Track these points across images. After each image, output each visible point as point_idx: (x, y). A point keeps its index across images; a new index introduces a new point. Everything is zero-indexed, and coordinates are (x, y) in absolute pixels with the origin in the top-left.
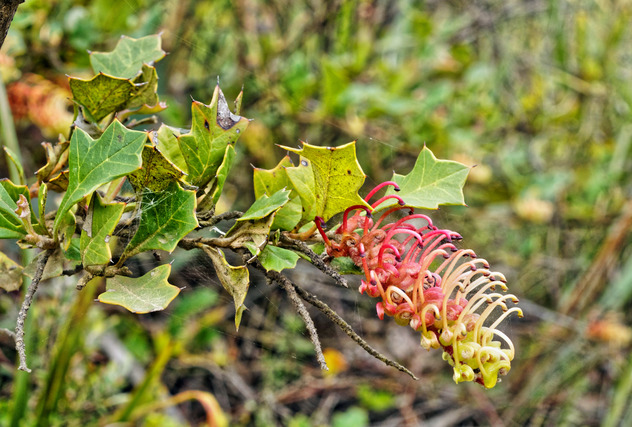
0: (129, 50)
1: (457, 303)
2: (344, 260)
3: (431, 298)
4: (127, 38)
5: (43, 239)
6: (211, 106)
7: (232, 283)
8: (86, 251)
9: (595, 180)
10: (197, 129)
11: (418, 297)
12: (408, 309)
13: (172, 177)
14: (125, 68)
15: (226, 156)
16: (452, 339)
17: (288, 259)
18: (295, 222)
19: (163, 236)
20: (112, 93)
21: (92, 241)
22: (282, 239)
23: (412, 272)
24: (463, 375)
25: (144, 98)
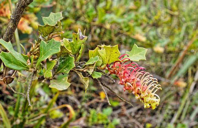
0: (53, 16)
1: (145, 87)
2: (114, 75)
3: (138, 85)
4: (52, 13)
5: (33, 70)
6: (78, 34)
7: (84, 82)
8: (45, 74)
9: (176, 40)
10: (74, 40)
11: (134, 85)
12: (132, 89)
13: (68, 53)
14: (52, 21)
15: (82, 47)
16: (144, 97)
17: (99, 75)
18: (100, 64)
19: (65, 69)
20: (50, 29)
21: (47, 71)
22: (97, 69)
23: (132, 78)
24: (147, 106)
25: (58, 30)
